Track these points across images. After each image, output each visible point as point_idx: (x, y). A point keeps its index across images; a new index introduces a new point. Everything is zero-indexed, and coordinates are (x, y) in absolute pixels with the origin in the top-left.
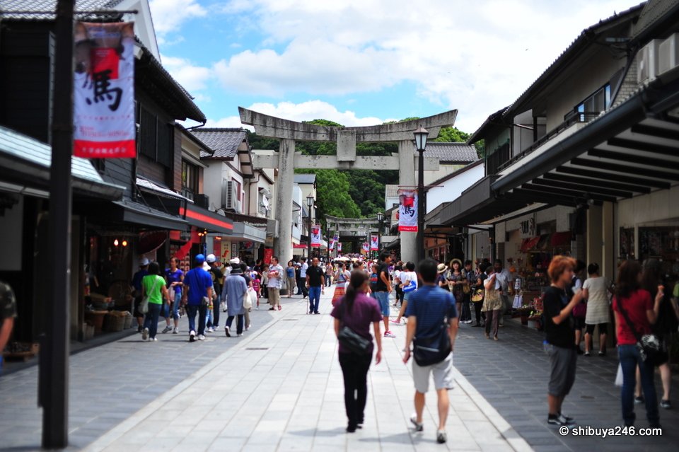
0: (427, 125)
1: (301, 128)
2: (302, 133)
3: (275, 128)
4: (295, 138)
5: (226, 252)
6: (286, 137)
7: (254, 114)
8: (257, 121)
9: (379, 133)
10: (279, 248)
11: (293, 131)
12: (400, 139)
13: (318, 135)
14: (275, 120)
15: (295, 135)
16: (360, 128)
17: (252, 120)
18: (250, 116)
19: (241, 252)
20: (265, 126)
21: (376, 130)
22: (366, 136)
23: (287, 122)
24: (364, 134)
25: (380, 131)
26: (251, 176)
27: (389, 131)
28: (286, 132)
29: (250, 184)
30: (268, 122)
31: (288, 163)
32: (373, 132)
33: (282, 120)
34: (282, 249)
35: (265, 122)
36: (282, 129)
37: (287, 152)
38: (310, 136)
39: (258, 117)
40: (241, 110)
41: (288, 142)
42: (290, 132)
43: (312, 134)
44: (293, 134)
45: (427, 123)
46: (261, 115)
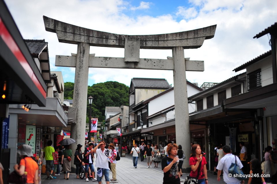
0: (195, 35)
1: (95, 35)
2: (96, 39)
3: (74, 34)
4: (90, 42)
5: (31, 135)
6: (83, 41)
7: (56, 22)
8: (59, 28)
9: (158, 41)
10: (76, 133)
11: (89, 36)
12: (174, 46)
13: (109, 41)
14: (74, 27)
15: (91, 40)
16: (142, 36)
17: (55, 27)
18: (53, 24)
19: (43, 136)
20: (65, 32)
21: (155, 38)
22: (147, 43)
23: (84, 29)
24: (146, 41)
25: (159, 39)
26: (49, 82)
27: (166, 39)
28: (83, 37)
29: (48, 88)
30: (68, 29)
31: (84, 62)
32: (153, 39)
33: (80, 28)
34: (78, 134)
35: (65, 29)
36: (80, 34)
37: (84, 53)
38: (102, 41)
39: (60, 24)
40: (46, 19)
41: (84, 45)
42: (86, 38)
43: (104, 40)
44: (88, 39)
45: (195, 34)
46: (63, 23)
